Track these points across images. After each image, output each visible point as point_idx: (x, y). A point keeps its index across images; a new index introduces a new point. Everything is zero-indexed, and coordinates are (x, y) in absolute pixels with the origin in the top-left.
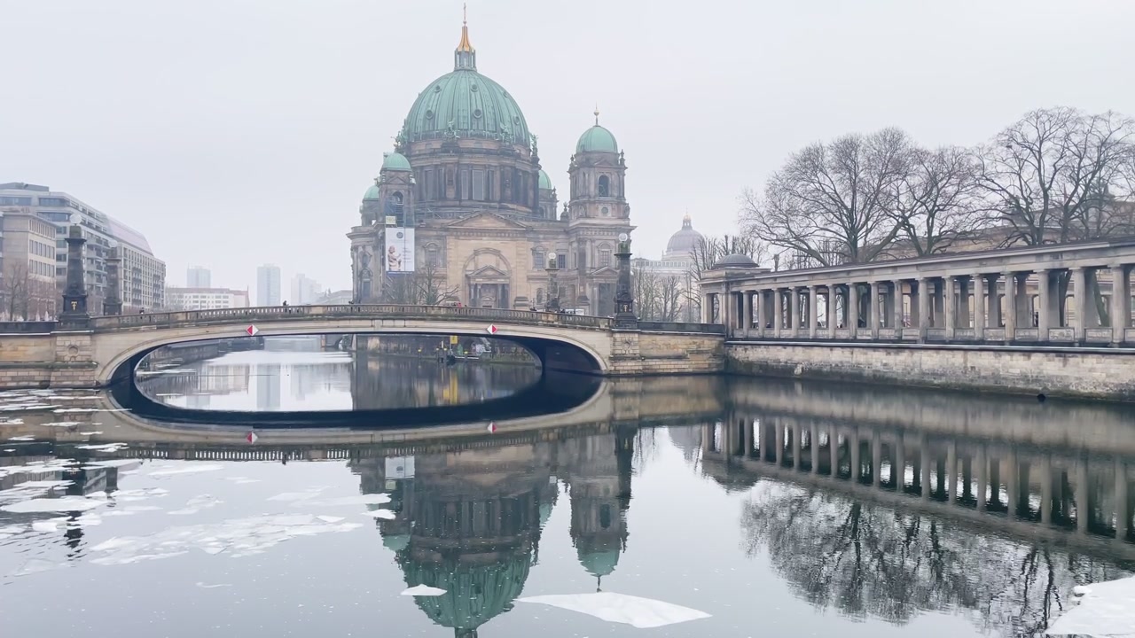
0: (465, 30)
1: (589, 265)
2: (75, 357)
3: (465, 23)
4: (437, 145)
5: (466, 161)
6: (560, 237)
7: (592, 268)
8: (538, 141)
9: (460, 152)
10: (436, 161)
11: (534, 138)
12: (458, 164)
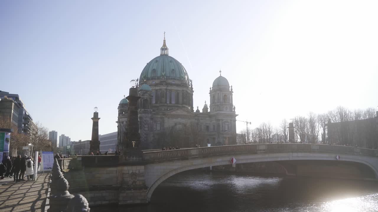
0: (165, 41)
1: (221, 129)
2: (135, 182)
3: (165, 38)
4: (157, 81)
5: (169, 88)
6: (207, 118)
7: (222, 131)
8: (193, 82)
9: (168, 84)
10: (157, 88)
11: (191, 81)
12: (166, 89)
